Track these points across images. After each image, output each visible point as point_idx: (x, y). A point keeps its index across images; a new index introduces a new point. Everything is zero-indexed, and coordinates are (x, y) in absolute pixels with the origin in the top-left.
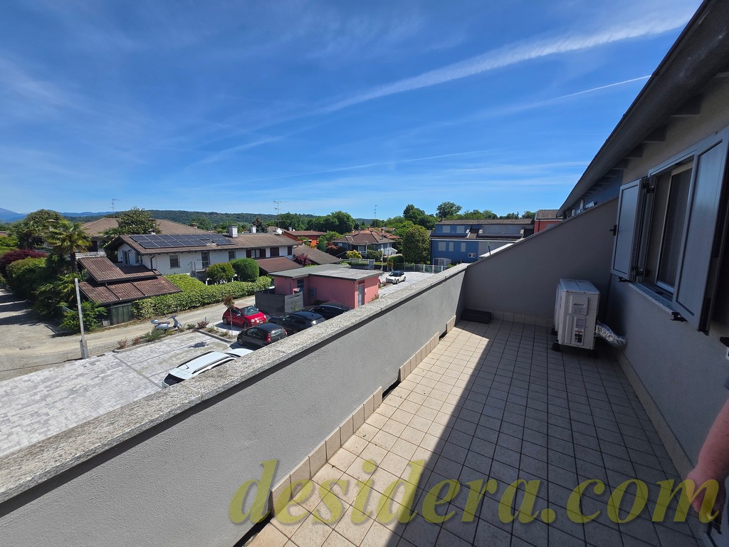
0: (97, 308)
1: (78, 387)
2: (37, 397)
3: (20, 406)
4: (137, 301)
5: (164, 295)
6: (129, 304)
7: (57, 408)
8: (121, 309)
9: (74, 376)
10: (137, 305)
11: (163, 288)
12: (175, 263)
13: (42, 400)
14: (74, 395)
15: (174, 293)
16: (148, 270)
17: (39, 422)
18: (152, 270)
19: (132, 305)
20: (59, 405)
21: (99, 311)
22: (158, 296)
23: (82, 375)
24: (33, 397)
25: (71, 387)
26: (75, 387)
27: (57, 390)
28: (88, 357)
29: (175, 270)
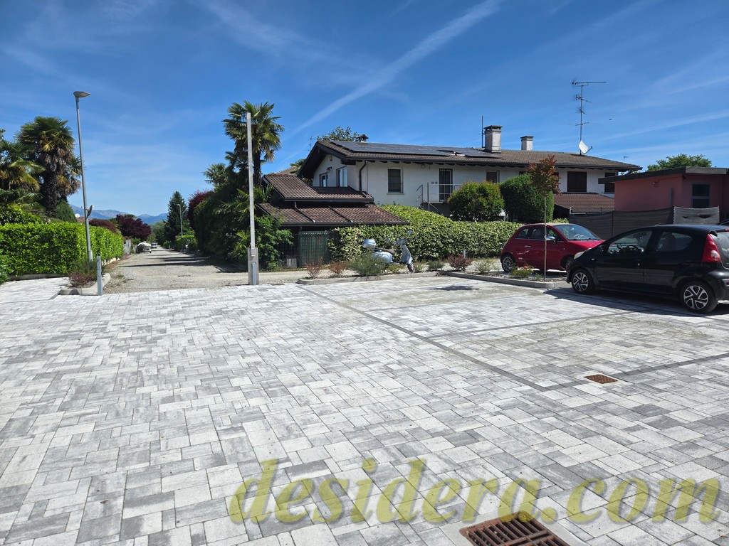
0: (280, 229)
1: (231, 308)
2: (164, 311)
3: (134, 317)
4: (338, 229)
5: (378, 225)
6: (326, 232)
7: (184, 326)
8: (314, 240)
9: (230, 297)
10: (338, 235)
11: (377, 216)
12: (395, 187)
13: (169, 315)
14: (221, 316)
15: (395, 225)
16: (354, 192)
17: (142, 339)
18: (360, 192)
19: (331, 235)
20: (189, 324)
21: (283, 236)
22: (371, 225)
23: (243, 298)
24: (158, 311)
25: (219, 308)
26: (227, 308)
27: (196, 308)
28: (257, 284)
29: (395, 197)
